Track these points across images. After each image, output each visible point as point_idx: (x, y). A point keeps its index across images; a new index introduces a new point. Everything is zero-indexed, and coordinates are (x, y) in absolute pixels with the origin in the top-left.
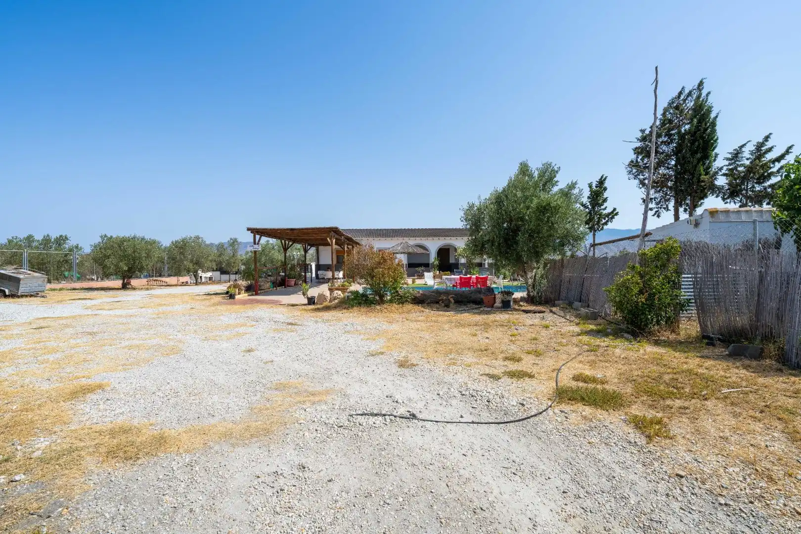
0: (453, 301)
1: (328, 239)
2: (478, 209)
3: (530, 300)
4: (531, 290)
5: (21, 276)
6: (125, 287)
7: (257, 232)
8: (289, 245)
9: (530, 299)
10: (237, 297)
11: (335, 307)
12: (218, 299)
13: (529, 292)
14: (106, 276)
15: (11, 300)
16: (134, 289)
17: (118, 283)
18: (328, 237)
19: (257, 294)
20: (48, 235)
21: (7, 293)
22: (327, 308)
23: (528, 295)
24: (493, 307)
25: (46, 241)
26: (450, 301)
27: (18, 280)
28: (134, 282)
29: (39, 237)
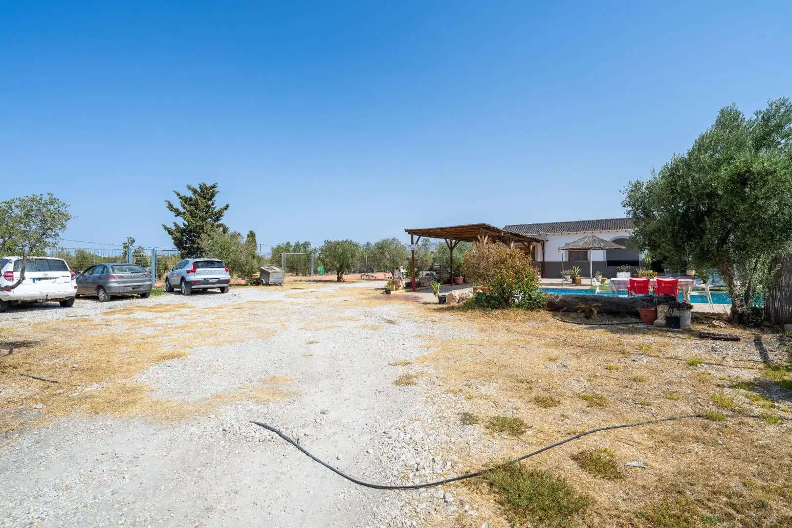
0: (595, 312)
1: (479, 237)
2: (647, 188)
3: (737, 319)
4: (738, 303)
5: (270, 271)
6: (339, 280)
7: (414, 233)
8: (453, 245)
9: (736, 317)
10: (392, 292)
11: (459, 309)
12: (378, 293)
13: (734, 306)
14: (327, 271)
15: (265, 287)
16: (344, 281)
17: (335, 277)
18: (478, 234)
19: (414, 291)
20: (298, 242)
21: (264, 283)
22: (452, 308)
23: (734, 311)
24: (652, 324)
25: (298, 246)
26: (592, 312)
27: (269, 273)
28: (345, 277)
29: (293, 244)
